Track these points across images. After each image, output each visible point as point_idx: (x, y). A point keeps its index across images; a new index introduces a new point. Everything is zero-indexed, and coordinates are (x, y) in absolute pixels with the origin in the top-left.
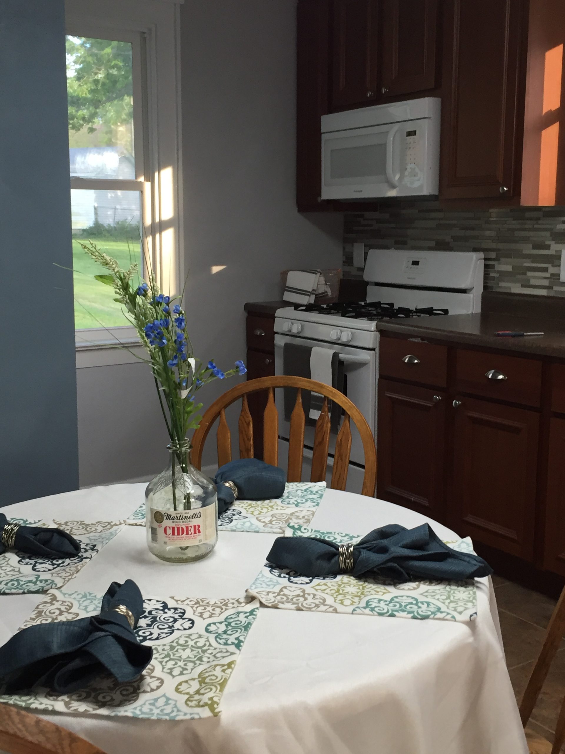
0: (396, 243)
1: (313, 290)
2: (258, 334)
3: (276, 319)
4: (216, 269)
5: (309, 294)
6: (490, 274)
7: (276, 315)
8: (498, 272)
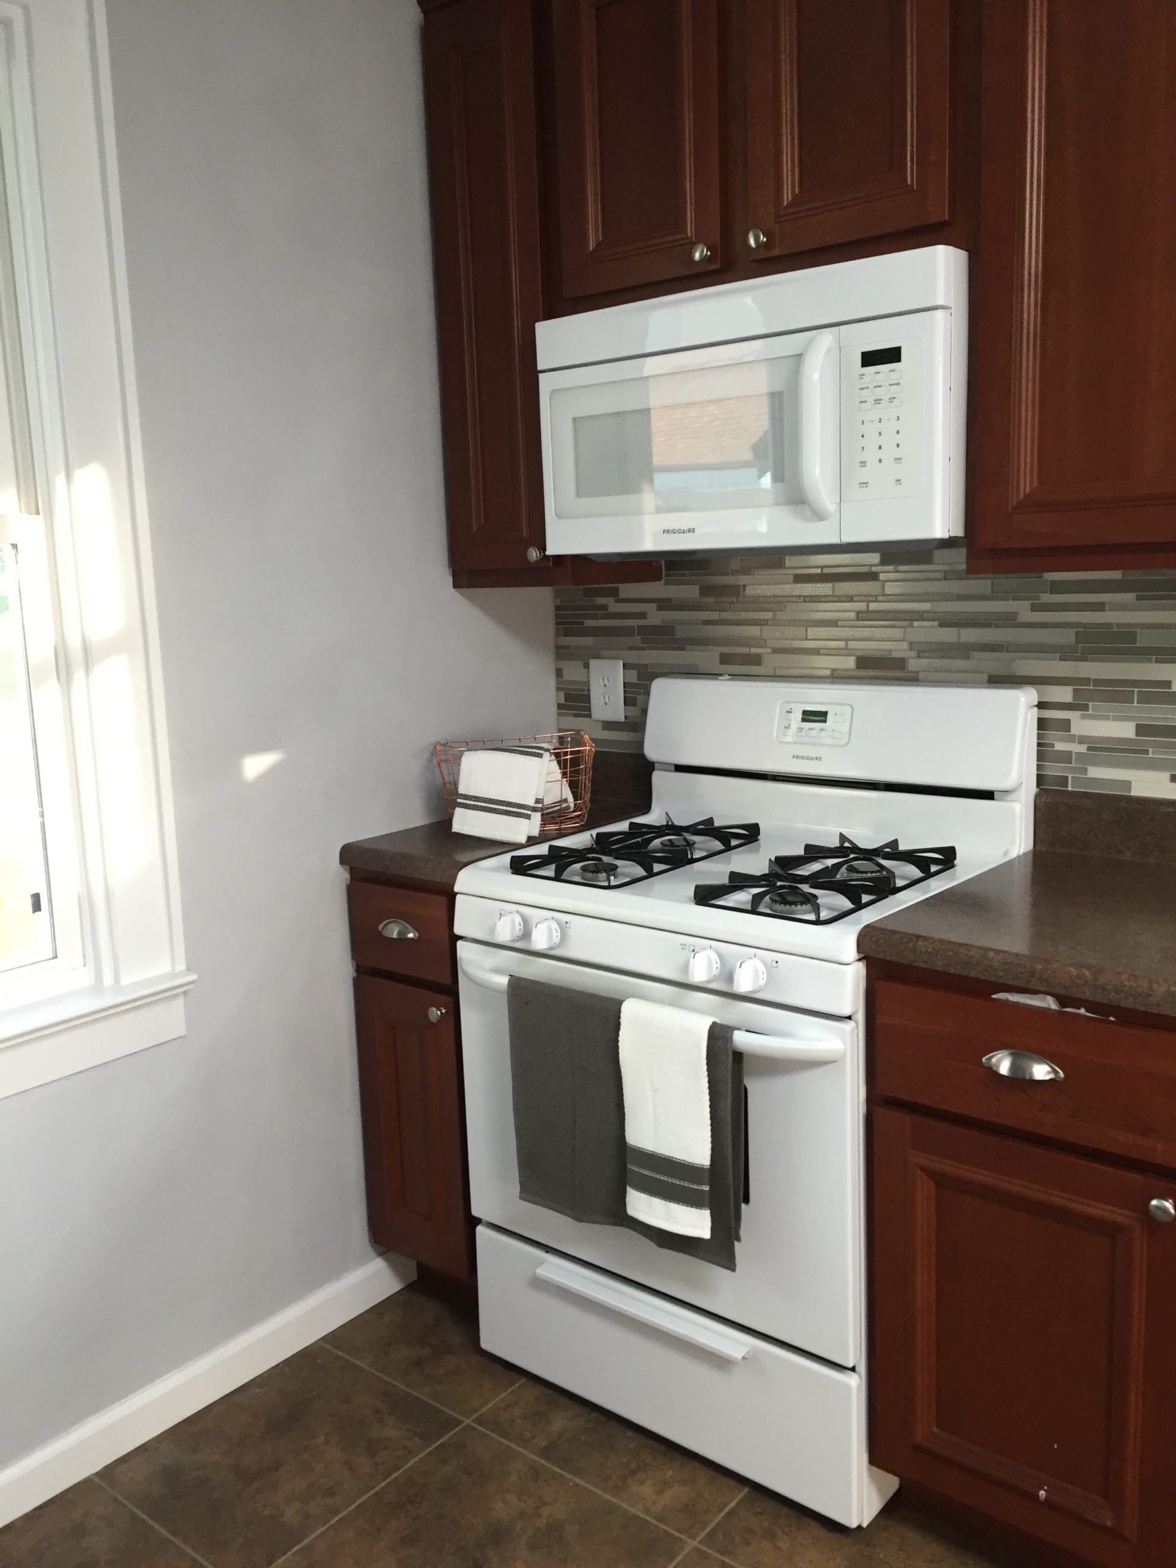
0: (725, 659)
1: (538, 801)
2: (395, 936)
3: (458, 897)
4: (255, 766)
5: (529, 812)
6: (1053, 745)
7: (456, 889)
8: (1082, 740)
